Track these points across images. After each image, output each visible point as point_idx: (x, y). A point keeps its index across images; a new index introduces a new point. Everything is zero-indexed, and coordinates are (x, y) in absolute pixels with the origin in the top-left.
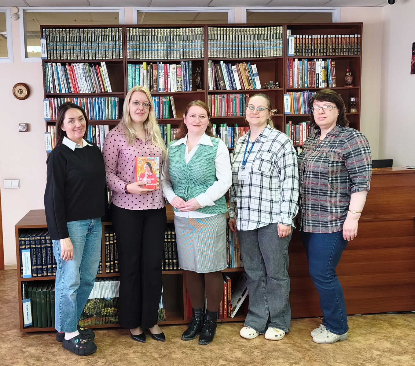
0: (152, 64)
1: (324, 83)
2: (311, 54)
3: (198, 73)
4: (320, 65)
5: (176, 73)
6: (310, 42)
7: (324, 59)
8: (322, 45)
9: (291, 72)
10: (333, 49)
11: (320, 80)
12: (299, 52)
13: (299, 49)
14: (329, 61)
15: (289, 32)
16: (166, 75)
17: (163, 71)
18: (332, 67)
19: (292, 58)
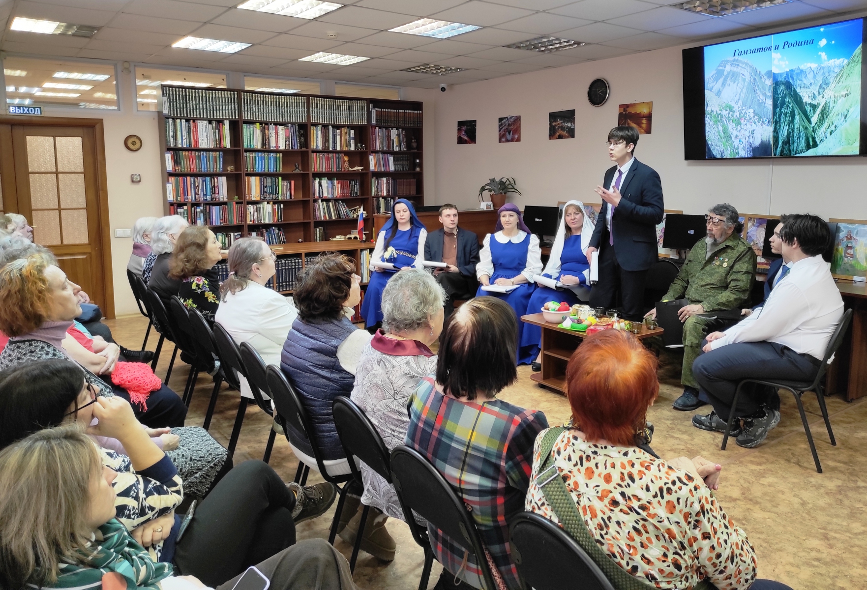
0: (265, 125)
1: (397, 148)
2: (388, 124)
4: (394, 133)
5: (284, 134)
6: (387, 114)
7: (397, 129)
8: (395, 118)
9: (374, 137)
10: (403, 121)
11: (395, 145)
12: (379, 122)
13: (379, 119)
14: (401, 130)
15: (371, 106)
16: (276, 135)
17: (274, 131)
18: (403, 135)
19: (375, 127)
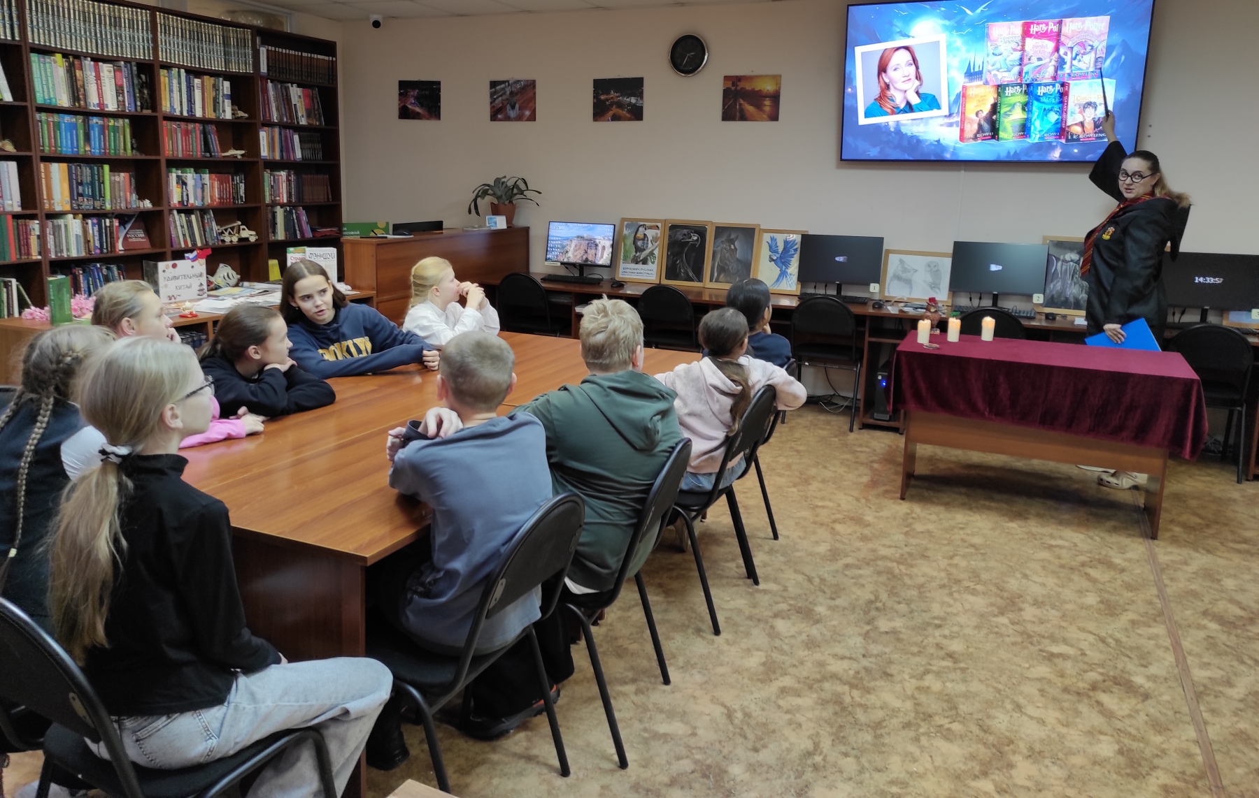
0: (73, 58)
2: (286, 76)
3: (143, 83)
5: (113, 80)
6: (284, 58)
7: (299, 86)
9: (266, 98)
10: (308, 72)
12: (272, 70)
13: (272, 67)
15: (259, 40)
16: (99, 82)
17: (94, 74)
19: (265, 79)
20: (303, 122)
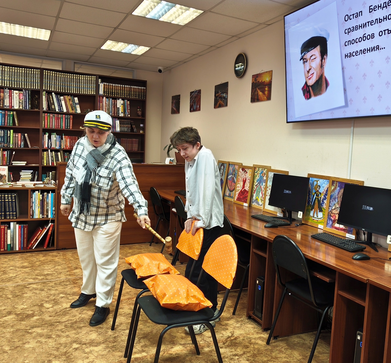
1: (122, 114)
2: (115, 96)
3: (36, 98)
4: (120, 103)
5: (18, 97)
6: (114, 88)
7: (123, 99)
8: (121, 91)
9: (101, 104)
10: (128, 94)
11: (120, 112)
12: (106, 93)
13: (106, 91)
14: (126, 101)
15: (100, 80)
16: (11, 97)
17: (8, 94)
18: (128, 104)
19: (102, 97)
20: (122, 115)
